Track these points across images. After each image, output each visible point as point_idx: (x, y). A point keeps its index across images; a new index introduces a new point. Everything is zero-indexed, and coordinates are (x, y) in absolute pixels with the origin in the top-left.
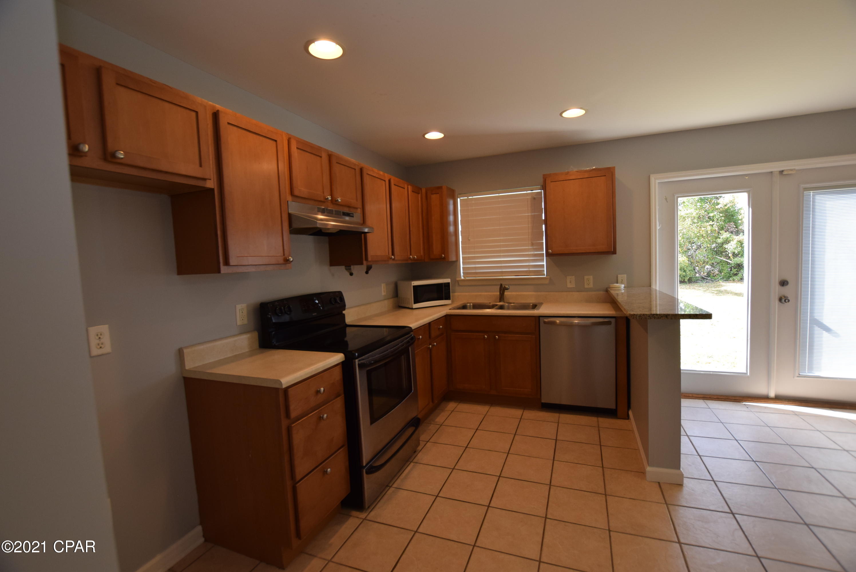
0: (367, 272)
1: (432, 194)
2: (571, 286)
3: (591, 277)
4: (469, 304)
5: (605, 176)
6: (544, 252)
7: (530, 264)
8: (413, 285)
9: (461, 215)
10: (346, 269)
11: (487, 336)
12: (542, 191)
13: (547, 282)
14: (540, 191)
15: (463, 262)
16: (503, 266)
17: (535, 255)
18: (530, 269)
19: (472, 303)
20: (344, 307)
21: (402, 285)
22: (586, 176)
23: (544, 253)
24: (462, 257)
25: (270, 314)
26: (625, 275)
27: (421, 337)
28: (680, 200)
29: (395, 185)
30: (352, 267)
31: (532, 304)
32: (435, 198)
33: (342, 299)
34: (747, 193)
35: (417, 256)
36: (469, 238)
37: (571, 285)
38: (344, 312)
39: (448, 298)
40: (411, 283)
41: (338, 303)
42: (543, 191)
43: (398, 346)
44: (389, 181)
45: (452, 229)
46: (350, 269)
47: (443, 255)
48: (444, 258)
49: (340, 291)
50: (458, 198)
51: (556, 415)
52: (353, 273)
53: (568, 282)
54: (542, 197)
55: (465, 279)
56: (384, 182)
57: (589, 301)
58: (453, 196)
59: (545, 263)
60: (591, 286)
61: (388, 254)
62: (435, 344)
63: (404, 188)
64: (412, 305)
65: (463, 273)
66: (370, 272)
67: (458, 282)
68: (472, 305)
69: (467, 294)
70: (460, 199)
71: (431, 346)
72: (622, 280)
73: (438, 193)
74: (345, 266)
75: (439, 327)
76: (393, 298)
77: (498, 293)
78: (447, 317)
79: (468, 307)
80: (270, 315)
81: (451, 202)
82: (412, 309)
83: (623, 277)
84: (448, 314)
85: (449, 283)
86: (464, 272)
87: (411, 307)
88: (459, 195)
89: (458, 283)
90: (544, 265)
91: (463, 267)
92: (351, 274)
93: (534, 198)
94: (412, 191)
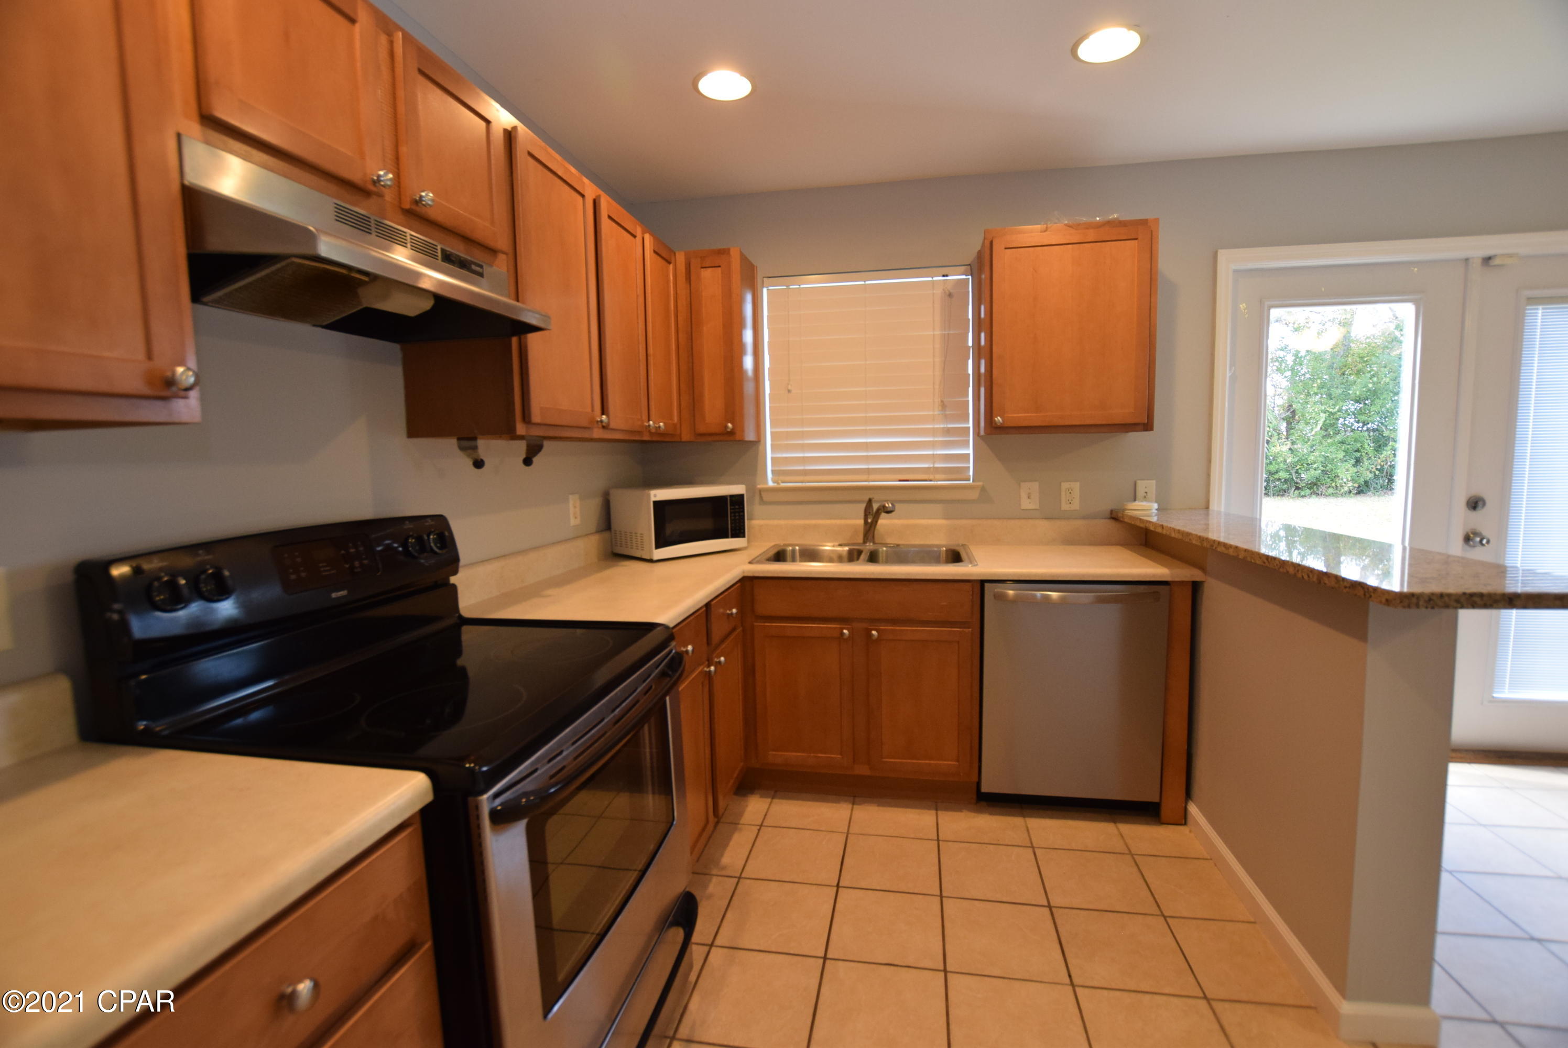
0: (528, 462)
1: (702, 268)
2: (1032, 507)
3: (1076, 486)
4: (791, 548)
5: (1136, 239)
6: (971, 425)
7: (935, 453)
8: (653, 499)
9: (768, 328)
10: (462, 448)
11: (848, 631)
12: (969, 279)
13: (974, 495)
14: (964, 277)
15: (772, 445)
16: (871, 456)
17: (948, 432)
18: (936, 465)
19: (797, 545)
20: (452, 562)
21: (624, 500)
22: (1092, 235)
23: (969, 428)
24: (772, 433)
25: (117, 606)
26: (1154, 482)
27: (690, 648)
28: (1275, 313)
29: (610, 217)
30: (481, 443)
31: (944, 549)
32: (710, 279)
33: (446, 540)
34: (1414, 304)
35: (665, 424)
36: (790, 387)
37: (1030, 503)
38: (453, 580)
39: (739, 532)
40: (649, 496)
41: (432, 550)
42: (970, 277)
43: (635, 694)
44: (596, 203)
45: (748, 362)
46: (475, 448)
47: (730, 425)
48: (732, 433)
49: (441, 516)
50: (763, 287)
51: (1018, 821)
52: (484, 459)
53: (1024, 495)
54: (969, 292)
55: (779, 486)
56: (580, 199)
57: (1072, 541)
58: (751, 280)
59: (970, 451)
60: (1076, 505)
61: (589, 410)
62: (722, 659)
63: (635, 237)
64: (651, 552)
65: (773, 471)
66: (535, 460)
67: (761, 495)
68: (799, 550)
69: (782, 522)
70: (768, 290)
71: (712, 668)
72: (1146, 493)
73: (719, 266)
74: (459, 439)
75: (728, 612)
76: (598, 532)
77: (862, 522)
78: (747, 584)
79: (789, 555)
80: (120, 612)
81: (749, 298)
82: (651, 561)
83: (1147, 486)
84: (746, 574)
85: (742, 496)
86: (774, 469)
87: (648, 558)
88: (765, 279)
89: (761, 497)
90: (969, 454)
91: (772, 458)
92: (479, 464)
93: (950, 295)
94: (655, 252)
